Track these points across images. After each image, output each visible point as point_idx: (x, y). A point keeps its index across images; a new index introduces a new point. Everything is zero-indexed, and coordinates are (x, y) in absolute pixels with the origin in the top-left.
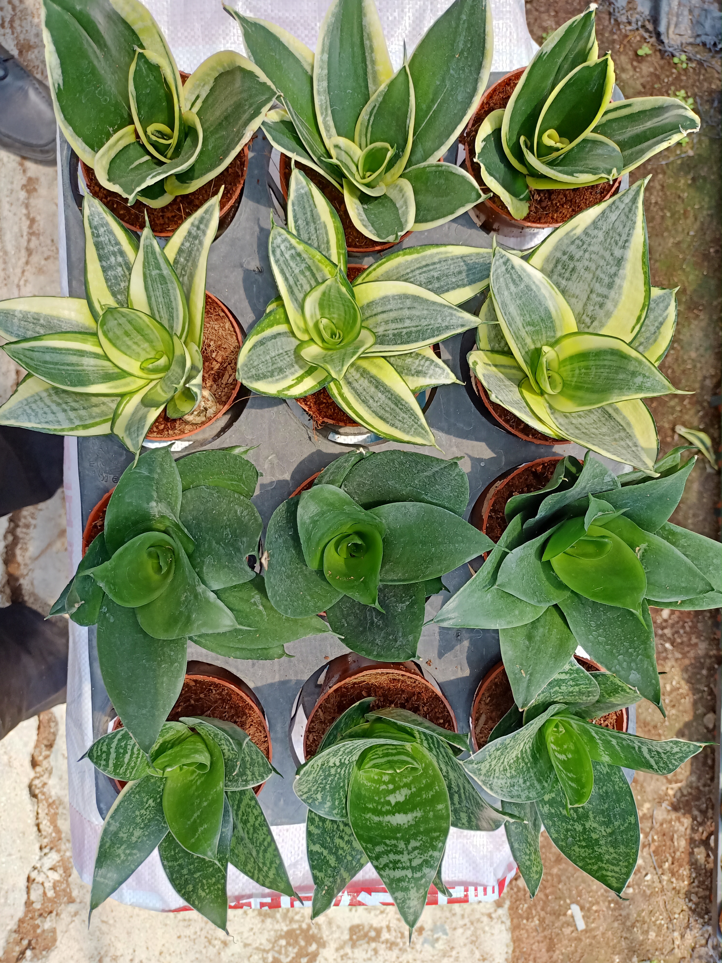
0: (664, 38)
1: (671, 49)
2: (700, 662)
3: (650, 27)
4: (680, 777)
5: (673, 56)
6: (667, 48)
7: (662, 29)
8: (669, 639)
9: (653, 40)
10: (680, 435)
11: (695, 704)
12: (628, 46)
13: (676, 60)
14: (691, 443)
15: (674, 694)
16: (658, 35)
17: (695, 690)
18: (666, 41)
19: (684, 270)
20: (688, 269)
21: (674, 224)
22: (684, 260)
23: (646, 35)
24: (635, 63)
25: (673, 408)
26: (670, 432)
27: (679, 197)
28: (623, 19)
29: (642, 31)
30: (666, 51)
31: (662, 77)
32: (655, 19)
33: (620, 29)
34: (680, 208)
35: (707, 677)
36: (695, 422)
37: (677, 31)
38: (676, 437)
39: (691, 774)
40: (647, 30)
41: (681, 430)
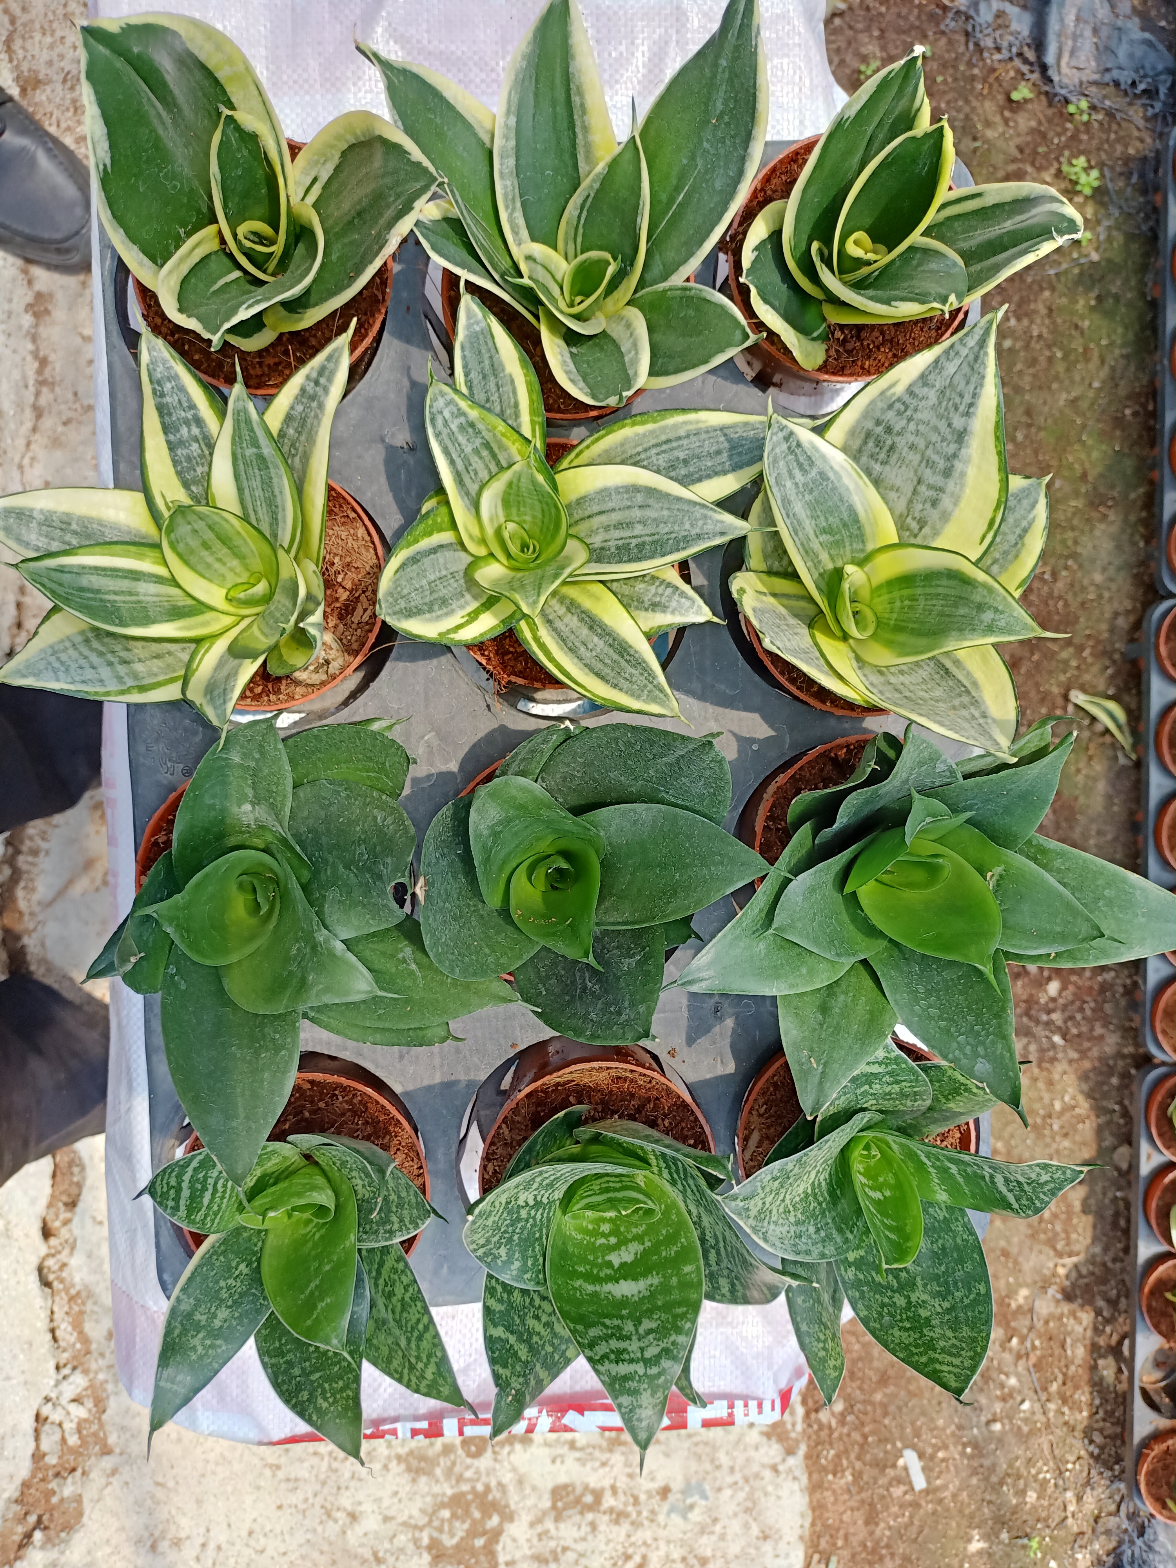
0: (1051, 72)
1: (1063, 92)
2: (1108, 1066)
3: (1030, 55)
4: (1076, 1247)
5: (1067, 102)
6: (1058, 90)
7: (1050, 58)
8: (1059, 1028)
9: (1036, 76)
10: (1077, 706)
11: (1099, 1131)
12: (996, 86)
13: (1072, 109)
14: (1094, 719)
15: (1067, 1115)
16: (1044, 68)
17: (1099, 1110)
18: (1056, 78)
19: (1083, 443)
20: (1090, 442)
21: (1068, 370)
22: (1084, 426)
23: (1025, 69)
24: (1007, 114)
25: (1066, 662)
26: (1060, 701)
27: (1077, 327)
28: (988, 43)
29: (1017, 62)
30: (1056, 95)
31: (1051, 134)
32: (1039, 43)
33: (983, 60)
34: (1077, 344)
35: (1119, 1088)
36: (1101, 684)
37: (1074, 63)
38: (1070, 708)
39: (1093, 1242)
40: (1026, 61)
41: (1078, 697)
